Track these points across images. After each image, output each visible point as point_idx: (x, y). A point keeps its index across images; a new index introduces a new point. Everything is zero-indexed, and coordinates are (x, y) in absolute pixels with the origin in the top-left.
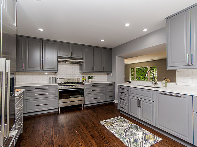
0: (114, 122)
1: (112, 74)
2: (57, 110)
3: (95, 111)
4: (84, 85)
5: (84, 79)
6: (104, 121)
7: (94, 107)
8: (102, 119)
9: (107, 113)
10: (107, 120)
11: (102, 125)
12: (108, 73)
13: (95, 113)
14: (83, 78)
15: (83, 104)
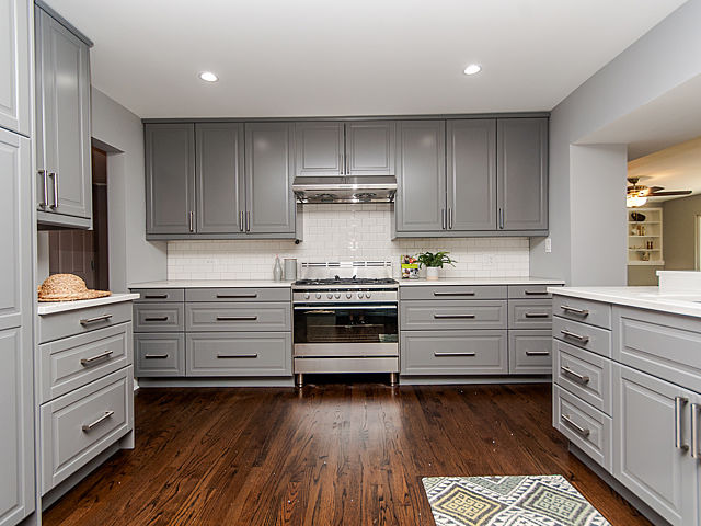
0: (504, 507)
1: (548, 241)
2: (291, 384)
3: (431, 416)
4: (396, 290)
5: (408, 267)
6: (447, 480)
7: (441, 393)
8: (443, 464)
9: (489, 441)
10: (468, 482)
11: (425, 499)
12: (530, 238)
13: (430, 423)
14: (407, 262)
15: (397, 375)
